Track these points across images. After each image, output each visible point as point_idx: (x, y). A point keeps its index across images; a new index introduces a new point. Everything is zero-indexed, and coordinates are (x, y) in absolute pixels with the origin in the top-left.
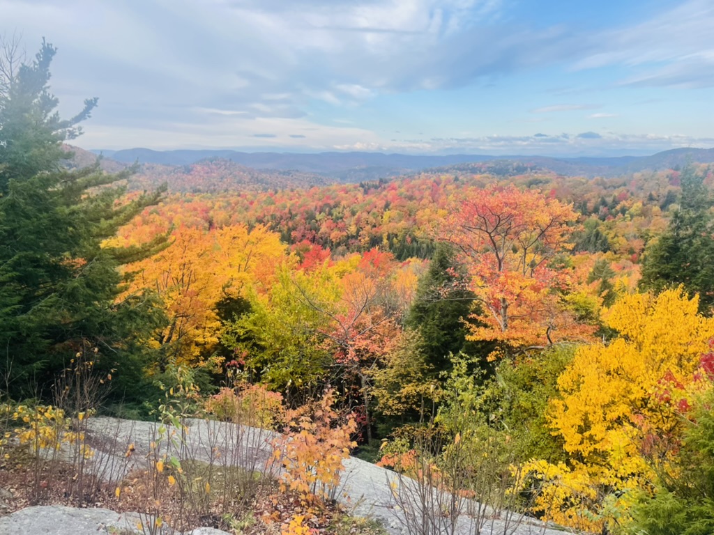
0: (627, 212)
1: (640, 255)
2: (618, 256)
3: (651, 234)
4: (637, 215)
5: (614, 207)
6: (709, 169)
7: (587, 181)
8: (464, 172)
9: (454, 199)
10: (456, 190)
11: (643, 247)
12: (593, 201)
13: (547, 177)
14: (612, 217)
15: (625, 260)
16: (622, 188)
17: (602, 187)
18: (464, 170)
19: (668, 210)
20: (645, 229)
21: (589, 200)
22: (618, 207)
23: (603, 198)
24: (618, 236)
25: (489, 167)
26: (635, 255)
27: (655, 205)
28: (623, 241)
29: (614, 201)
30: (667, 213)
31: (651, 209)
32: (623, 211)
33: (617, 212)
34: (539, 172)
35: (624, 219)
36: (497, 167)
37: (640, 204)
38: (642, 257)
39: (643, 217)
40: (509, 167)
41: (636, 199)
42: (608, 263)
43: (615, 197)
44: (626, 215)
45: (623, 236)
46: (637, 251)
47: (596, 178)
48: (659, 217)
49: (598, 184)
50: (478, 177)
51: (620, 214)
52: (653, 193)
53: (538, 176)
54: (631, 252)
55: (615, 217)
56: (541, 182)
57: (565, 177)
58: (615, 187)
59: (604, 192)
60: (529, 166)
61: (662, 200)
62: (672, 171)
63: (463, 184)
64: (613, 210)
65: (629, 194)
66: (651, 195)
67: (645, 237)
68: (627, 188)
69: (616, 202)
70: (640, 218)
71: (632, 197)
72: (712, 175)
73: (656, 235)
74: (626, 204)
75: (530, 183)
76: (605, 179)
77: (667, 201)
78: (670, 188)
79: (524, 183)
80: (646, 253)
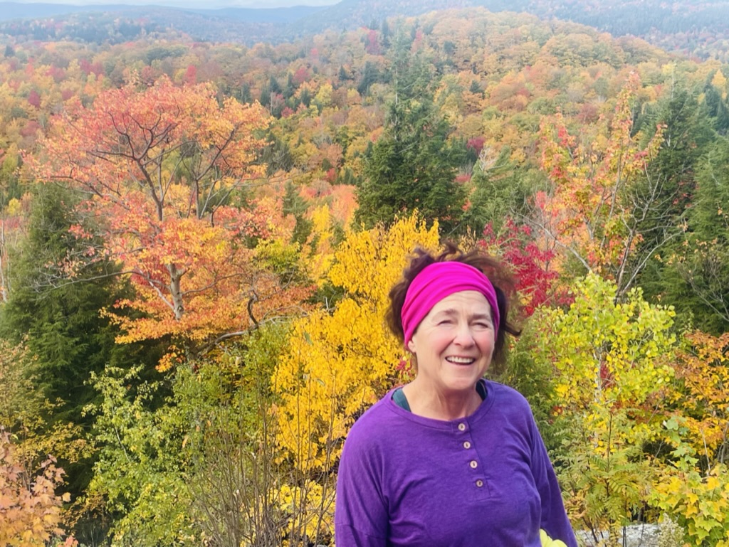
0: (313, 101)
1: (339, 169)
2: (308, 175)
3: (350, 136)
4: (327, 105)
5: (292, 94)
6: (417, 26)
7: (245, 51)
8: (21, 37)
9: (12, 90)
10: (12, 74)
11: (342, 156)
12: (259, 85)
13: (178, 45)
14: (290, 110)
15: (319, 181)
16: (300, 61)
17: (269, 60)
18: (21, 32)
19: (370, 95)
20: (341, 126)
21: (252, 83)
22: (298, 94)
23: (273, 80)
24: (303, 143)
25: (68, 28)
26: (333, 171)
27: (351, 88)
28: (311, 149)
29: (290, 83)
30: (368, 99)
31: (346, 94)
32: (307, 100)
33: (297, 103)
34: (162, 34)
35: (310, 113)
36: (85, 27)
37: (329, 87)
38: (343, 173)
39: (337, 108)
40: (107, 26)
41: (323, 79)
42: (296, 188)
43: (291, 76)
44: (311, 107)
45: (311, 141)
46: (335, 164)
47: (257, 45)
48: (358, 107)
49: (262, 56)
50: (51, 46)
51: (302, 105)
52: (346, 67)
53: (162, 43)
54: (326, 165)
55: (295, 111)
56: (168, 54)
57: (208, 43)
58: (289, 61)
59: (273, 69)
60: (142, 24)
61: (360, 79)
62: (368, 31)
63: (25, 61)
64: (291, 99)
65: (311, 71)
66: (342, 71)
67: (341, 140)
68: (306, 60)
69: (293, 85)
70: (332, 109)
71: (317, 75)
72: (423, 35)
73: (358, 135)
74: (309, 88)
75: (151, 58)
76: (271, 47)
77: (366, 79)
78: (368, 58)
79: (139, 59)
80: (347, 166)
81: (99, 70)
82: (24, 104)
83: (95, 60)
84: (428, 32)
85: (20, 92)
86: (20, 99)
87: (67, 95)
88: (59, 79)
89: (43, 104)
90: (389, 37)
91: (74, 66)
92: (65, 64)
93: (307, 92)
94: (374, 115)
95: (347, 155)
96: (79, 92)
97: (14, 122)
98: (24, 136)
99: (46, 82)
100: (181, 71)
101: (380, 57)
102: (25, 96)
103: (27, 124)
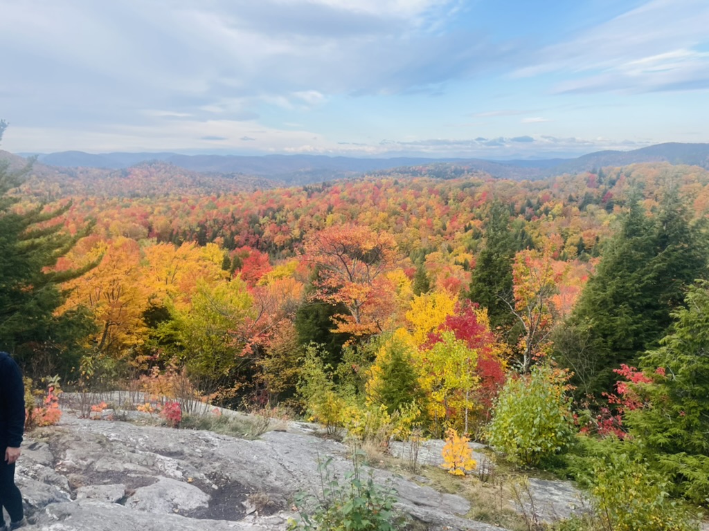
0: (550, 213)
1: (560, 252)
2: (541, 253)
3: (570, 233)
4: (558, 215)
5: (539, 208)
6: (621, 172)
7: (515, 184)
8: (406, 174)
9: (394, 202)
10: (396, 193)
11: (563, 244)
12: (520, 203)
13: (479, 181)
14: (536, 217)
16: (546, 190)
17: (528, 189)
18: (405, 172)
19: (586, 210)
20: (565, 228)
21: (517, 201)
22: (542, 208)
23: (529, 200)
24: (541, 235)
25: (429, 170)
26: (556, 252)
27: (574, 206)
28: (545, 239)
29: (538, 202)
30: (584, 213)
31: (571, 210)
32: (547, 212)
33: (541, 213)
34: (475, 174)
35: (547, 219)
36: (437, 170)
37: (561, 205)
38: (562, 254)
39: (564, 217)
40: (448, 170)
41: (558, 200)
43: (539, 199)
44: (549, 216)
45: (545, 235)
46: (558, 249)
47: (523, 181)
48: (577, 217)
49: (525, 187)
50: (416, 180)
51: (543, 215)
52: (573, 194)
55: (539, 217)
56: (473, 185)
58: (539, 190)
59: (530, 194)
60: (466, 169)
61: (581, 201)
62: (590, 174)
63: (402, 187)
64: (538, 211)
65: (551, 196)
66: (571, 196)
67: (565, 236)
68: (550, 190)
69: (540, 203)
70: (561, 217)
71: (555, 198)
72: (625, 177)
73: (575, 233)
74: (549, 205)
75: (464, 187)
76: (530, 182)
77: (584, 202)
78: (587, 189)
79: (459, 187)
80: (565, 250)
81: (437, 193)
82: (399, 209)
83: (436, 187)
84: (628, 175)
85: (398, 203)
86: (397, 206)
87: (419, 205)
88: (416, 197)
89: (408, 209)
90: (602, 178)
91: (425, 191)
92: (421, 189)
93: (547, 207)
94: (586, 222)
95: (566, 244)
96: (425, 203)
97: (393, 217)
98: (397, 224)
99: (410, 198)
100: (478, 194)
101: (595, 189)
102: (400, 204)
103: (399, 218)
